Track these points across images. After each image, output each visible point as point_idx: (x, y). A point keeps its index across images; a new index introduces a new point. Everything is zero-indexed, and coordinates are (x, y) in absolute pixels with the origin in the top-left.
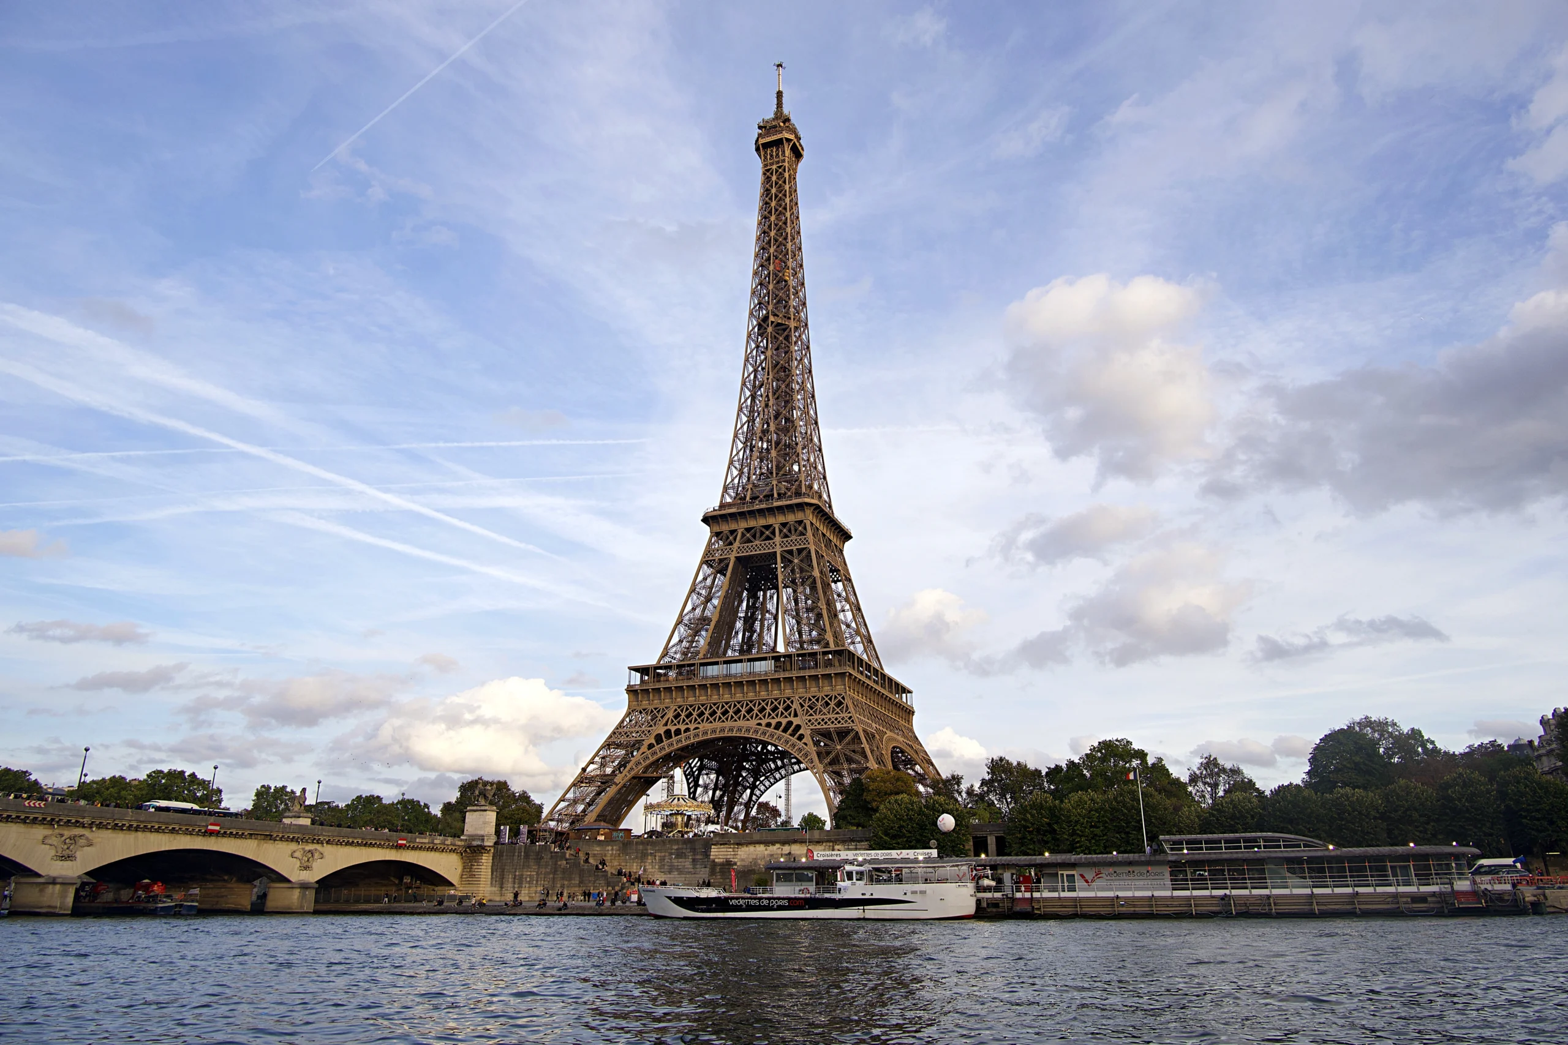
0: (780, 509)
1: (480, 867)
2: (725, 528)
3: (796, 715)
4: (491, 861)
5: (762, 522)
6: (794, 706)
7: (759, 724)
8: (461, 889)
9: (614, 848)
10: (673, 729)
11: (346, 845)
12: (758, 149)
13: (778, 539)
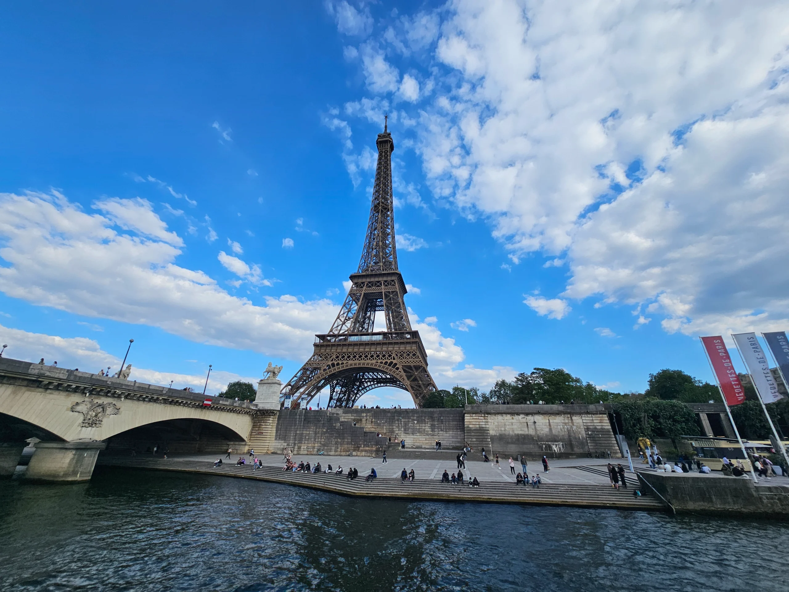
0: (384, 274)
1: (268, 427)
2: (360, 281)
3: (394, 359)
4: (276, 422)
5: (377, 279)
6: (393, 355)
7: (377, 362)
8: (250, 444)
9: (368, 414)
10: (336, 363)
11: (150, 401)
12: (377, 143)
13: (383, 286)
